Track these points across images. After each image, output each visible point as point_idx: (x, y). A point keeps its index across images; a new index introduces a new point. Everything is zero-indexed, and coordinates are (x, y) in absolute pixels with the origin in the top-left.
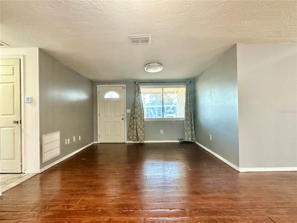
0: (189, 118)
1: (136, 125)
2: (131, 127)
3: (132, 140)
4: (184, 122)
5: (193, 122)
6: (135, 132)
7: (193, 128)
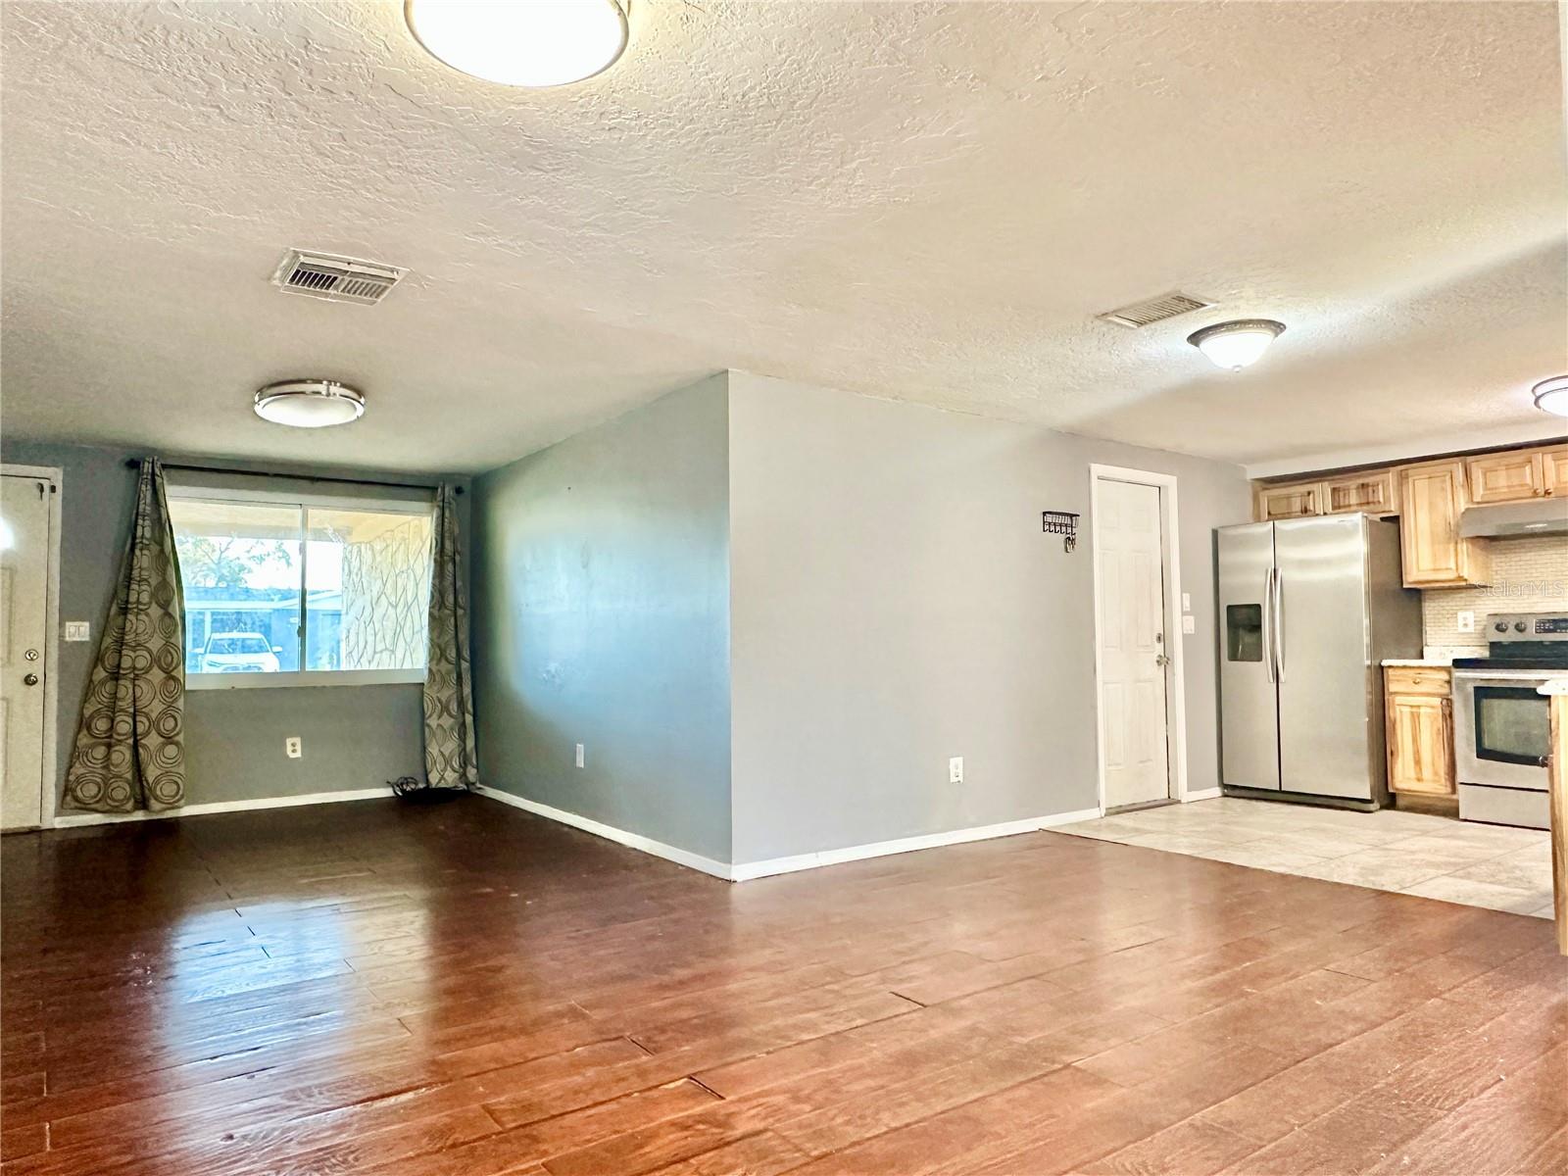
0: (449, 673)
1: (134, 716)
2: (89, 728)
3: (96, 811)
4: (422, 693)
5: (467, 690)
6: (122, 756)
7: (469, 719)
